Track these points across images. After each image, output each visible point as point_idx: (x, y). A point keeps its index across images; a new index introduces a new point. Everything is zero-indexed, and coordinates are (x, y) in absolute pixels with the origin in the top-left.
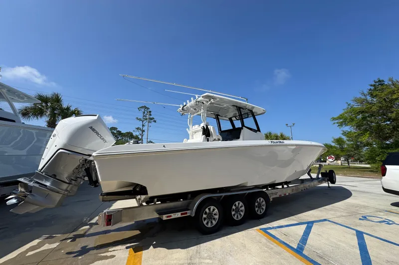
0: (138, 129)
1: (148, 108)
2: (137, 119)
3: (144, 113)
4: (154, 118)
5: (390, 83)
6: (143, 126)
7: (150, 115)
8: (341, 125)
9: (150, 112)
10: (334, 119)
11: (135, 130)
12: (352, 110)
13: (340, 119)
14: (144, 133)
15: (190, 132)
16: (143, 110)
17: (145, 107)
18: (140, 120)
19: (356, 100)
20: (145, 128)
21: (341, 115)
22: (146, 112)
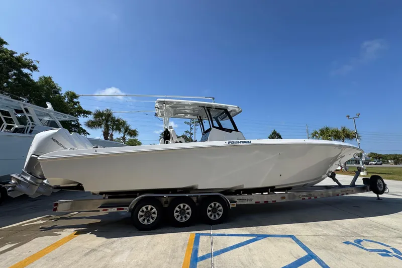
6: (191, 129)
14: (192, 136)
18: (188, 123)
20: (193, 131)
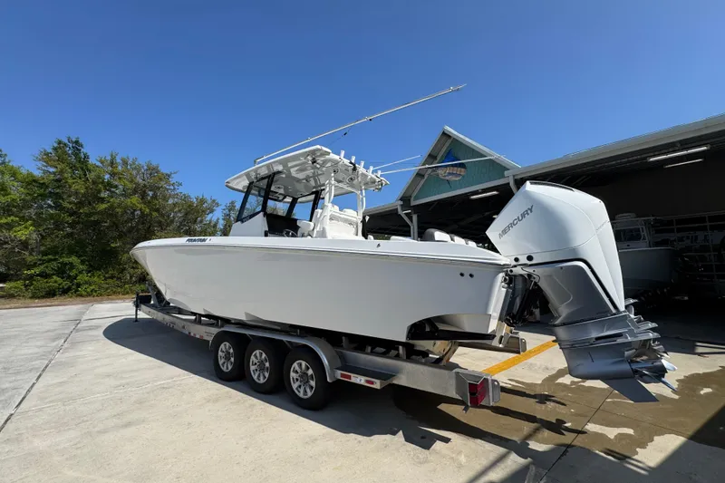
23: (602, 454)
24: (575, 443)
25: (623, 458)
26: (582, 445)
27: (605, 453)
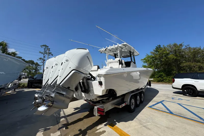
0: (40, 58)
1: (48, 47)
2: (40, 52)
3: (45, 49)
4: (51, 53)
5: (163, 47)
6: (44, 57)
7: (49, 51)
8: (144, 62)
9: (49, 49)
10: (142, 60)
11: (38, 59)
12: (149, 57)
13: (145, 60)
14: (45, 61)
15: (107, 63)
16: (44, 47)
17: (46, 46)
18: (42, 53)
19: (151, 53)
20: (46, 59)
21: (145, 59)
22: (46, 49)
23: (50, 127)
24: (57, 125)
25: (46, 130)
26: (56, 126)
27: (50, 128)
